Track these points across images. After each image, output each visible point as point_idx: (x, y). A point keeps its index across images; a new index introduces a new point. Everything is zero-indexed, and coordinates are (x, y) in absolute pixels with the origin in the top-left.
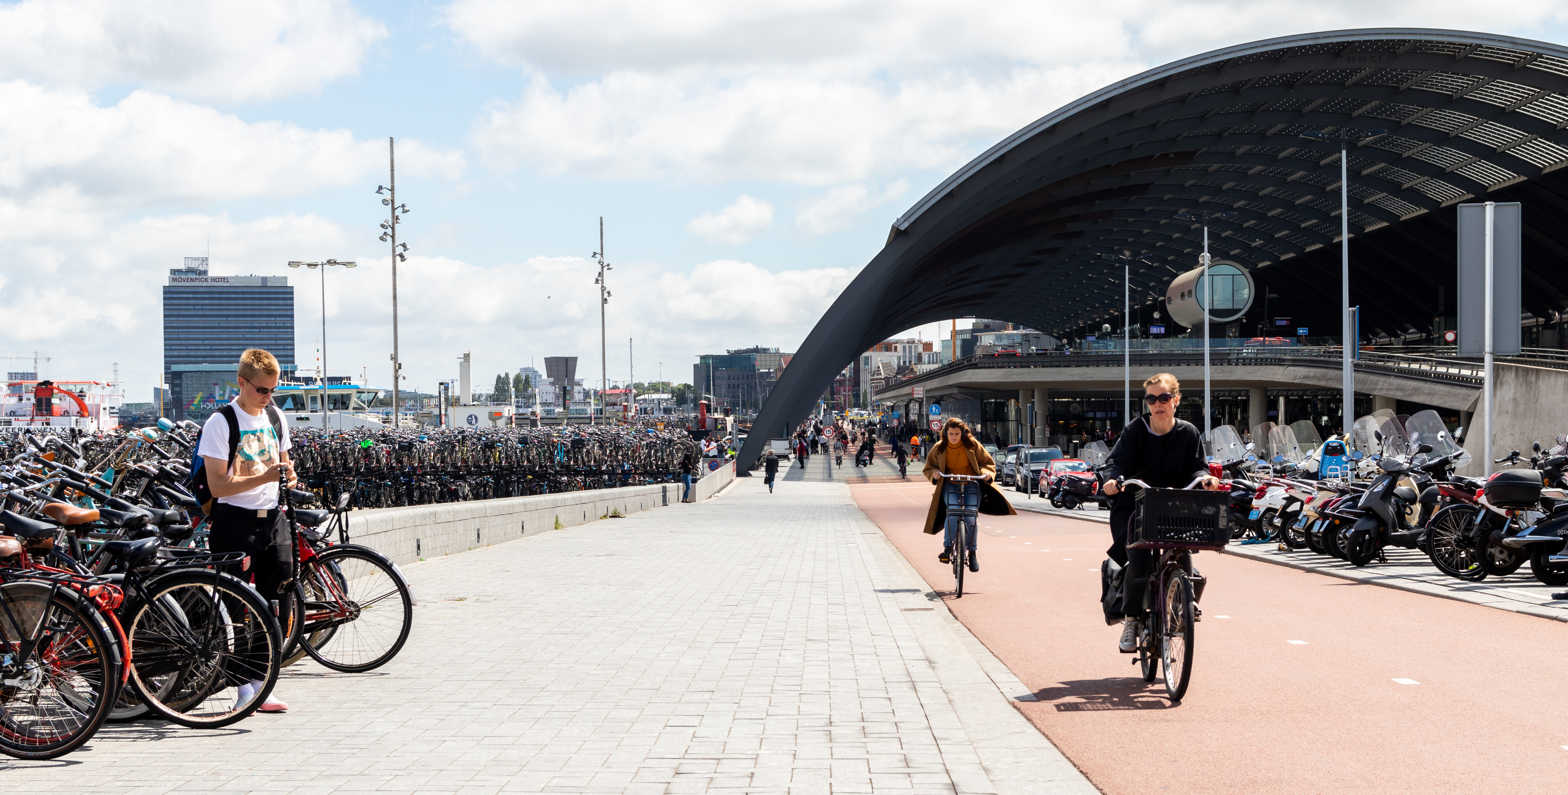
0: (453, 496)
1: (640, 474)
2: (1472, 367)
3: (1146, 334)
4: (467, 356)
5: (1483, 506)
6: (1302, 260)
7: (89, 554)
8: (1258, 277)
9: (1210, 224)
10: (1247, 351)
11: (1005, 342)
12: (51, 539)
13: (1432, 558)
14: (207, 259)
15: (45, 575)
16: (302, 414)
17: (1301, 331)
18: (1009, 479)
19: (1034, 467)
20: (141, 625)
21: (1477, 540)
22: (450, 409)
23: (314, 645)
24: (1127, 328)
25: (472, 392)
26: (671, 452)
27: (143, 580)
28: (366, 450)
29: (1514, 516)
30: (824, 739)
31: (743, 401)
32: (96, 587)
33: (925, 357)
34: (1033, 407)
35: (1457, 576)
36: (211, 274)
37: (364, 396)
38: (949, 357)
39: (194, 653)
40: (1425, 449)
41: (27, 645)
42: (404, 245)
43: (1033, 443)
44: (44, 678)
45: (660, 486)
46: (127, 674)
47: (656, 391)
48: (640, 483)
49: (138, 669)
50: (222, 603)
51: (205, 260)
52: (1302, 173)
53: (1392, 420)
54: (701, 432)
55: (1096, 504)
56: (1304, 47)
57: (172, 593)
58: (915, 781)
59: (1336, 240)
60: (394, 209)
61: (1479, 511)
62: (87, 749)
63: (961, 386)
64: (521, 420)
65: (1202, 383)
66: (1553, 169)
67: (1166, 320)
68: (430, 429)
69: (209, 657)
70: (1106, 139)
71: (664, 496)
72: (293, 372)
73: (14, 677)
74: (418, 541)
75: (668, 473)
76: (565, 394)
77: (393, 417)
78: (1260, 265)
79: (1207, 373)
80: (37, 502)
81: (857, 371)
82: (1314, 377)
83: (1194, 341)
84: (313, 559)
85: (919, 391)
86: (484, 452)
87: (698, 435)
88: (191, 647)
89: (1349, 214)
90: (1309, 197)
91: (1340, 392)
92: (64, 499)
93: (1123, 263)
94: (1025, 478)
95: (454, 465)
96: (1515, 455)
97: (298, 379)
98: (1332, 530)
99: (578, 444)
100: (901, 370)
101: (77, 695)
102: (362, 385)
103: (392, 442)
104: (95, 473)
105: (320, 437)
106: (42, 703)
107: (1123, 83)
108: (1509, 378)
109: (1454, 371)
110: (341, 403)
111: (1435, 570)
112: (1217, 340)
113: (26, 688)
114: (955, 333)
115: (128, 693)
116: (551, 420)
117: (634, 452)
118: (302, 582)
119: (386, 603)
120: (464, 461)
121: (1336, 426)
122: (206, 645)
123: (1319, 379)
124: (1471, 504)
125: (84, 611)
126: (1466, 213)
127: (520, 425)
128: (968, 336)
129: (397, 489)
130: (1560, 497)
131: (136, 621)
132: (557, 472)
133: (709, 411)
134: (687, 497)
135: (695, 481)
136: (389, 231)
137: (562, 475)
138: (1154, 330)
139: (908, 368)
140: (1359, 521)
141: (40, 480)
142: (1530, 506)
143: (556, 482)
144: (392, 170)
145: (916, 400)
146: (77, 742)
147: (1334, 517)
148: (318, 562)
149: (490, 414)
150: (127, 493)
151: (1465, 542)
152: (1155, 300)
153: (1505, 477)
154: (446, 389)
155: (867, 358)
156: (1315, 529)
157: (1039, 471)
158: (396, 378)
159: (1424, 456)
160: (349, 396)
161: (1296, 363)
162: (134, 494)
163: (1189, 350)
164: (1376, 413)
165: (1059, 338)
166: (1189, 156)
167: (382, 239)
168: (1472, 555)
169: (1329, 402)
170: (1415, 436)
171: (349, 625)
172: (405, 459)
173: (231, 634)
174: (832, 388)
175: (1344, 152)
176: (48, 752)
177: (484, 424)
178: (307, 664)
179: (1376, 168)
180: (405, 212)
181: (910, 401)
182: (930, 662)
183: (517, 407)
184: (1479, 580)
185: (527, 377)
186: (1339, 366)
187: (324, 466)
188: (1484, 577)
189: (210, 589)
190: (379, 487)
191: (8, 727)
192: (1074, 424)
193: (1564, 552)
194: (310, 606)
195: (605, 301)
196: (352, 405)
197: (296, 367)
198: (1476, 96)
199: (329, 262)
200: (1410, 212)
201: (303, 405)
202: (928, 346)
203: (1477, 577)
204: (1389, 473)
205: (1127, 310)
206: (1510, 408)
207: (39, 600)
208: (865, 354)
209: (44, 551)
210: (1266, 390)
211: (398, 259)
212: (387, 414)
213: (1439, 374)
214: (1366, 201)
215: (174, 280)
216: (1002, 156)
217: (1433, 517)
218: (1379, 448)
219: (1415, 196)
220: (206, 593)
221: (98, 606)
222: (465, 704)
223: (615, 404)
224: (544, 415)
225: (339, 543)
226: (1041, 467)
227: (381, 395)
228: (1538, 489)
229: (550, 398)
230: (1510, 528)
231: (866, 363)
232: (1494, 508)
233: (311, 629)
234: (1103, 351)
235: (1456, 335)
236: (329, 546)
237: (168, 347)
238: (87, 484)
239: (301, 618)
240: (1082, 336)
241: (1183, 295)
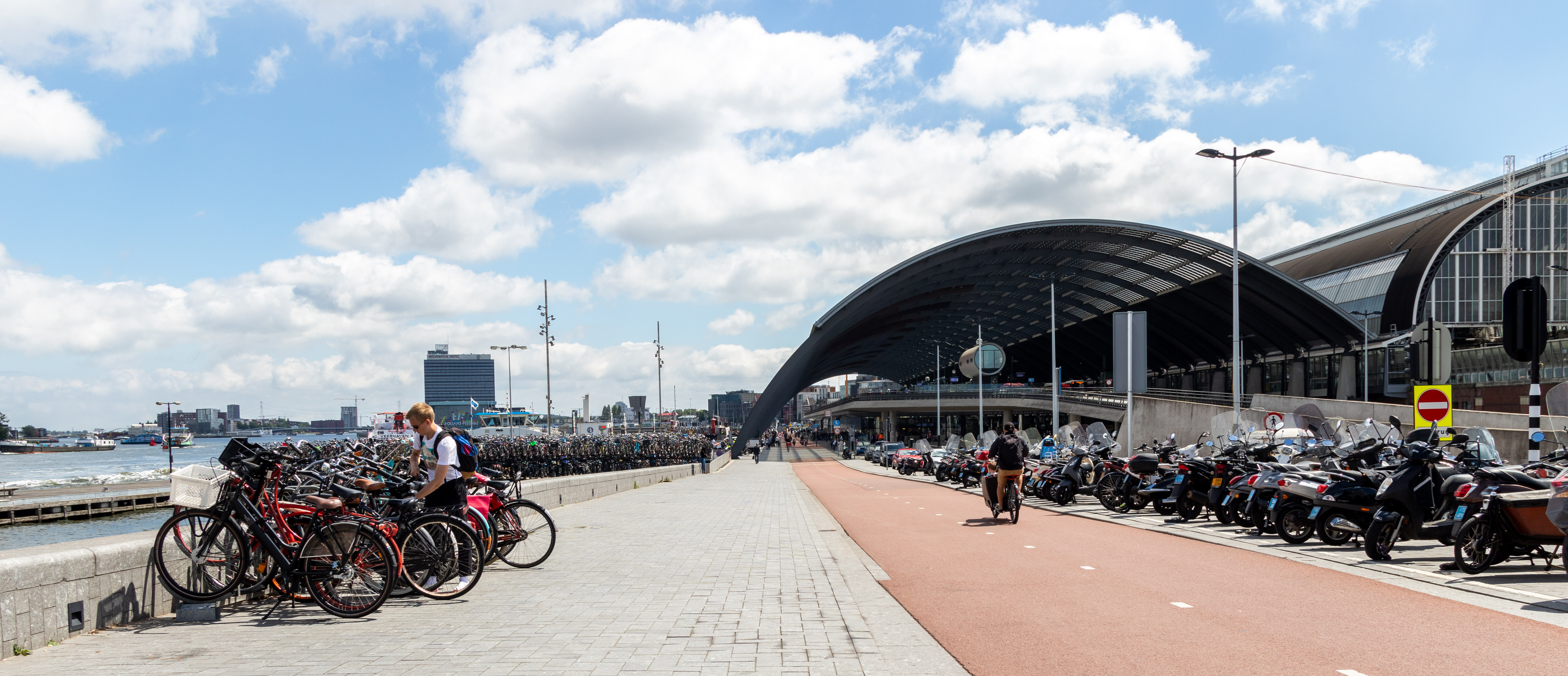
0: (580, 471)
1: (680, 459)
2: (1121, 399)
3: (948, 382)
4: (587, 396)
5: (1128, 473)
6: (1031, 342)
7: (380, 506)
8: (1008, 351)
9: (982, 323)
10: (1003, 390)
11: (873, 386)
12: (358, 499)
13: (1100, 500)
14: (447, 345)
15: (356, 518)
16: (499, 428)
17: (1030, 380)
18: (876, 460)
19: (889, 453)
20: (408, 544)
21: (1124, 491)
22: (578, 425)
23: (503, 554)
24: (938, 379)
25: (590, 415)
26: (696, 447)
27: (409, 520)
28: (533, 447)
29: (1144, 478)
30: (777, 602)
31: (735, 419)
32: (383, 525)
33: (832, 395)
34: (889, 421)
35: (1114, 510)
36: (449, 353)
37: (532, 418)
38: (844, 395)
39: (437, 559)
40: (1096, 443)
41: (345, 557)
42: (553, 337)
43: (889, 440)
44: (355, 574)
45: (691, 464)
46: (401, 570)
47: (689, 414)
48: (680, 463)
49: (407, 568)
50: (452, 532)
51: (446, 346)
52: (1030, 296)
53: (1079, 427)
54: (713, 435)
55: (923, 473)
56: (1031, 229)
57: (424, 527)
58: (826, 625)
59: (1048, 332)
60: (547, 318)
61: (1125, 476)
62: (379, 612)
63: (850, 410)
64: (616, 430)
65: (978, 408)
66: (1162, 293)
67: (959, 374)
68: (568, 436)
69: (445, 561)
70: (926, 279)
71: (693, 471)
72: (494, 405)
73: (339, 573)
74: (560, 496)
75: (695, 458)
76: (639, 417)
77: (548, 429)
78: (1009, 345)
79: (981, 402)
80: (352, 478)
81: (795, 402)
82: (1037, 404)
83: (974, 385)
84: (502, 507)
85: (828, 413)
86: (596, 447)
87: (711, 437)
88: (435, 556)
89: (1055, 318)
90: (1034, 309)
91: (1051, 412)
92: (366, 477)
93: (936, 344)
94: (885, 459)
95: (580, 455)
96: (1144, 446)
97: (497, 409)
98: (1048, 486)
99: (647, 442)
100: (819, 401)
101: (373, 582)
102: (530, 412)
103: (547, 442)
104: (383, 463)
105: (508, 440)
106: (354, 587)
107: (935, 249)
108: (1140, 404)
109: (1111, 400)
110: (520, 421)
111: (1102, 507)
112: (986, 385)
113: (346, 581)
114: (847, 382)
115: (402, 581)
116: (632, 430)
117: (676, 446)
118: (496, 520)
119: (543, 530)
120: (586, 452)
121: (1048, 430)
122: (443, 555)
123: (1040, 405)
124: (1121, 472)
125: (377, 537)
126: (1117, 317)
127: (616, 433)
128: (854, 384)
129: (550, 468)
130: (1168, 468)
131: (405, 542)
132: (635, 458)
133: (717, 424)
134: (705, 470)
135: (709, 462)
136: (545, 329)
137: (639, 459)
138: (953, 380)
139: (822, 401)
140: (1062, 481)
141: (353, 467)
142: (1152, 473)
143: (634, 463)
144: (546, 297)
145: (826, 418)
146: (374, 607)
147: (1049, 479)
148: (505, 509)
149: (600, 427)
150: (401, 472)
151: (1117, 493)
152: (953, 364)
153: (1139, 458)
154: (576, 414)
155: (800, 396)
156: (1039, 486)
157: (892, 455)
158: (549, 408)
159: (1096, 446)
160: (524, 418)
161: (1027, 397)
162: (405, 473)
163: (971, 390)
164: (1071, 423)
165: (903, 384)
166: (970, 287)
167: (541, 334)
168: (1122, 499)
169: (1045, 417)
170: (1091, 436)
171: (522, 542)
172: (554, 452)
173: (456, 549)
174: (782, 412)
175: (1052, 285)
176: (358, 614)
177: (597, 432)
178: (499, 564)
179: (1069, 293)
180: (553, 319)
181: (823, 418)
182: (834, 559)
183: (614, 423)
184: (1125, 512)
185: (619, 407)
186: (1051, 398)
187: (511, 456)
188: (1128, 511)
189: (445, 525)
190: (540, 466)
191: (336, 600)
192: (910, 430)
193: (1170, 497)
194: (501, 533)
195: (660, 366)
196: (526, 423)
197: (496, 403)
198: (1122, 255)
199: (512, 347)
200: (1087, 316)
201: (499, 423)
202: (833, 389)
203: (1124, 511)
204: (1078, 456)
205: (938, 369)
206: (1141, 420)
207: (352, 532)
208: (800, 393)
209: (355, 505)
210: (1012, 411)
211: (550, 344)
212: (545, 427)
213: (1104, 402)
214: (1064, 311)
215: (430, 357)
216: (872, 288)
217: (1101, 479)
218: (1072, 442)
219: (1090, 308)
220: (442, 527)
221: (384, 535)
222: (584, 585)
223: (666, 421)
224: (628, 427)
225: (516, 498)
226: (894, 453)
227: (541, 417)
228: (1156, 464)
229: (632, 418)
230: (1142, 485)
231: (800, 398)
232: (1133, 474)
233: (500, 545)
234: (926, 391)
235: (1112, 382)
236: (511, 501)
237: (427, 393)
238: (378, 469)
239: (496, 539)
240: (915, 383)
241: (968, 361)
